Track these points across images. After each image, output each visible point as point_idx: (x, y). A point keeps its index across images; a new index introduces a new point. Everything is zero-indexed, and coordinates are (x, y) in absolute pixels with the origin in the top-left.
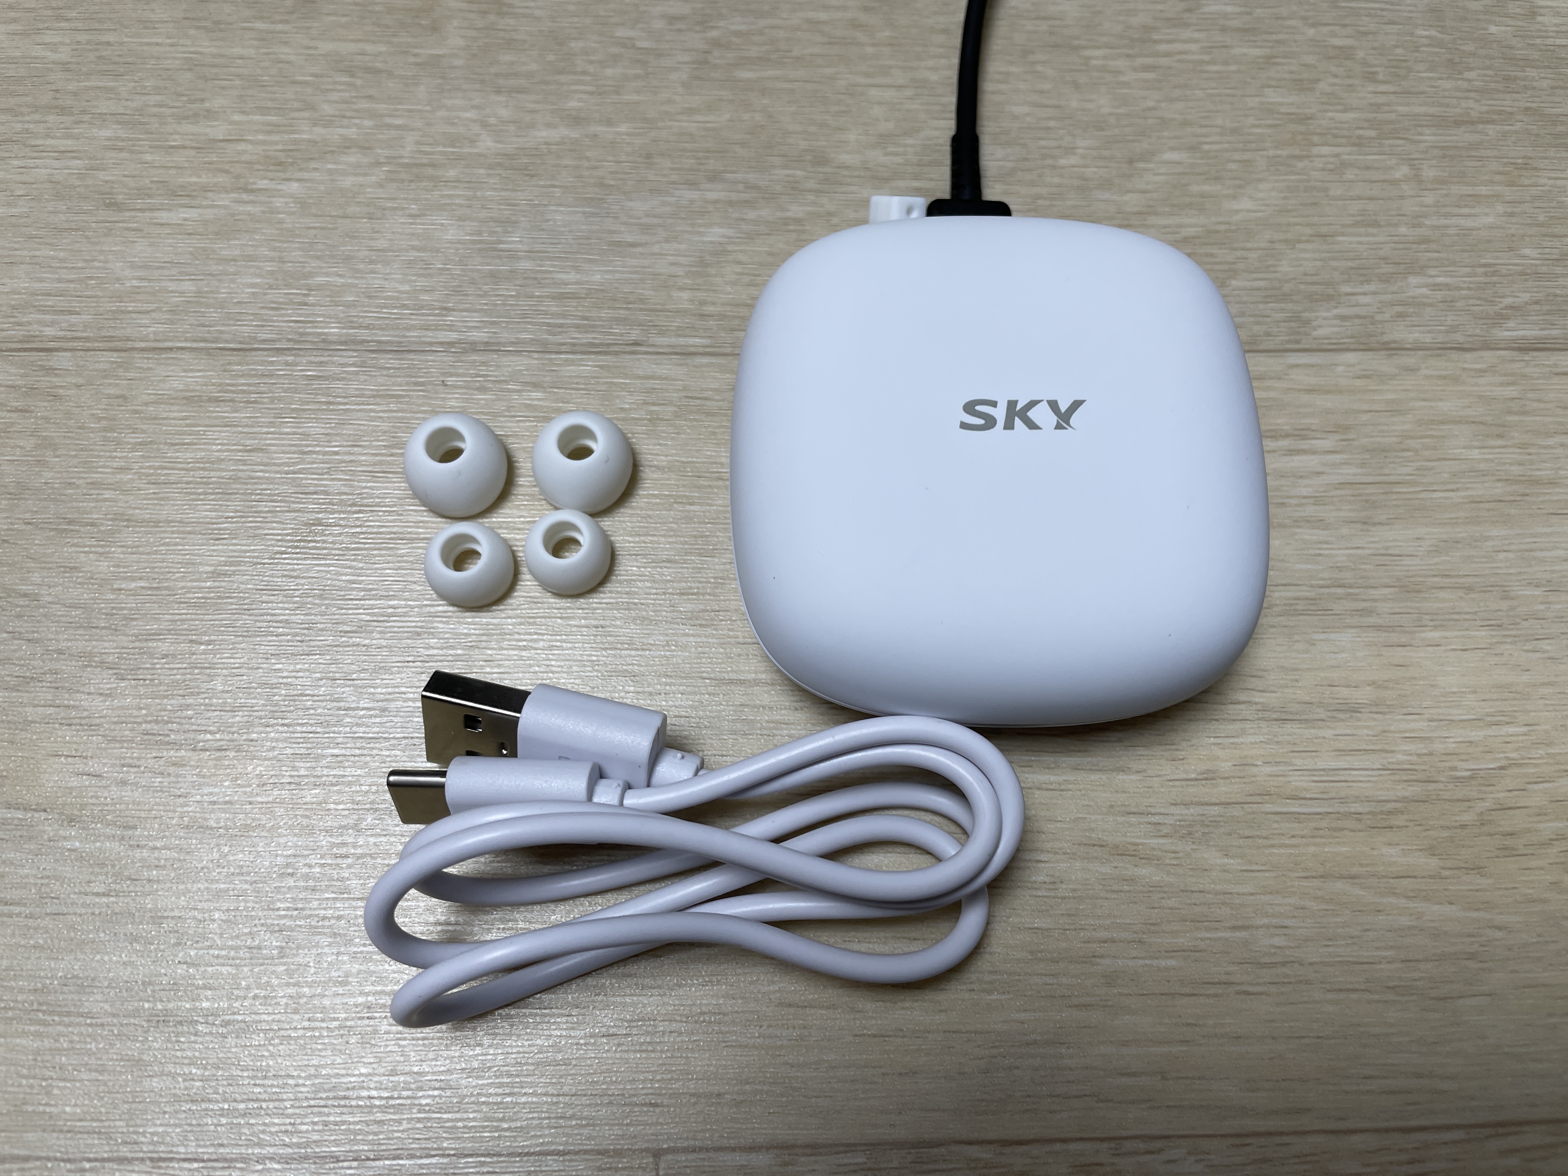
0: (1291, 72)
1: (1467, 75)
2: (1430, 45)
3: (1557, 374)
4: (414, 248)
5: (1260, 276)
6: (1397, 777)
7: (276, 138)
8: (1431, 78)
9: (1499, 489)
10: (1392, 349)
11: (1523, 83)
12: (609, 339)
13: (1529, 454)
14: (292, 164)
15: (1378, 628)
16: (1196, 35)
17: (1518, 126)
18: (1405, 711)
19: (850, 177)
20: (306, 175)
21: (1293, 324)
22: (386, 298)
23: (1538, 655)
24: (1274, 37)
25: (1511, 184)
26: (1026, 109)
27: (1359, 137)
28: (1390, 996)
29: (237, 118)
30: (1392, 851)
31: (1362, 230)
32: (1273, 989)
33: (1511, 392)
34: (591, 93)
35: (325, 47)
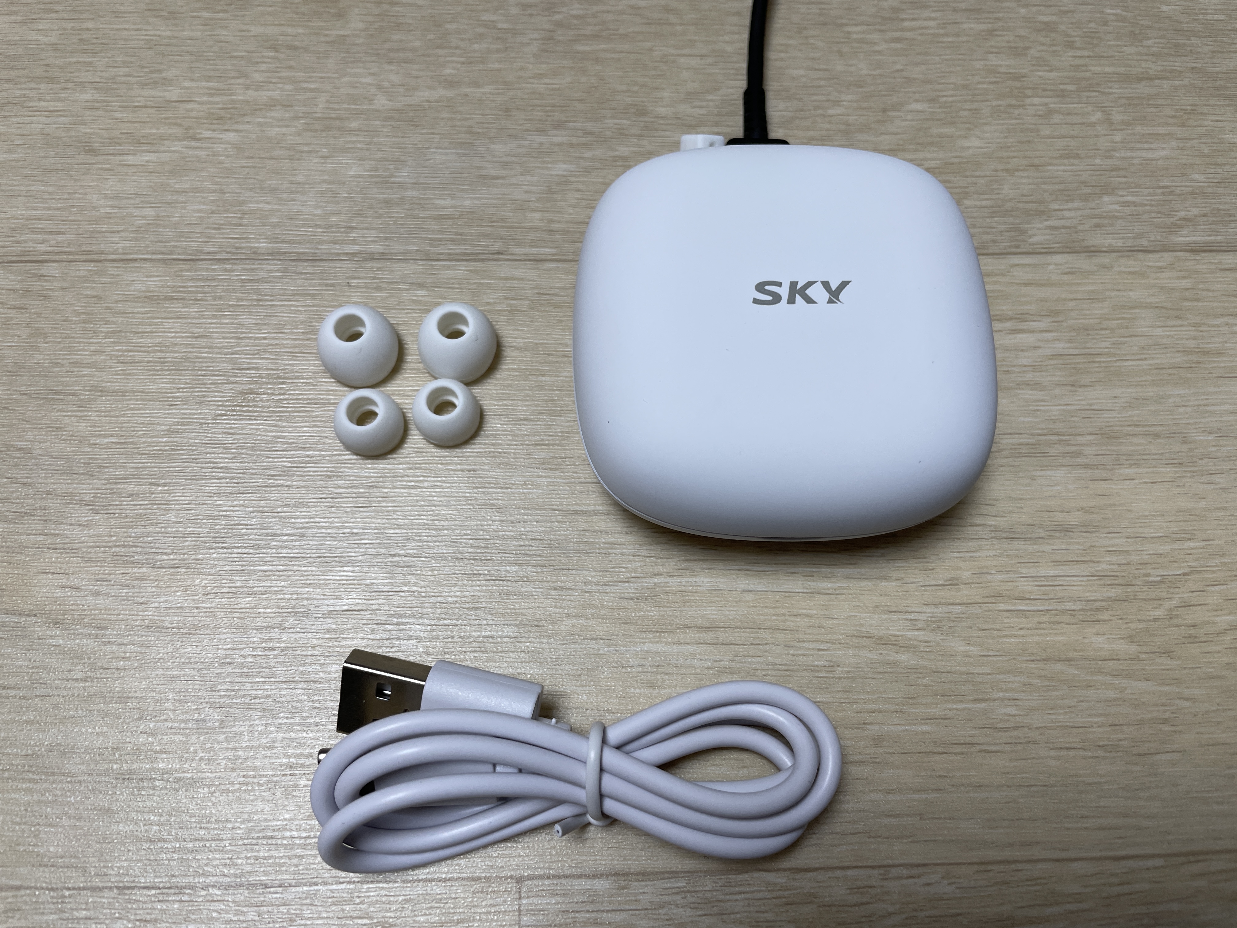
0: (1008, 42)
1: (1145, 43)
2: (1116, 21)
3: (1221, 270)
4: (324, 181)
5: (987, 196)
6: (1102, 582)
7: (217, 99)
8: (1118, 46)
9: (1178, 359)
10: (1092, 251)
11: (1189, 49)
12: (477, 250)
13: (1201, 331)
14: (231, 118)
15: (1086, 466)
16: (933, 15)
17: (1186, 82)
18: (1107, 530)
19: (664, 125)
20: (241, 127)
21: (1013, 233)
22: (303, 220)
23: (1212, 486)
24: (995, 15)
25: (1182, 125)
26: (802, 72)
27: (1062, 90)
28: (1100, 753)
29: (187, 84)
30: (1101, 639)
31: (1066, 161)
32: (1007, 748)
33: (1185, 283)
34: (463, 63)
35: (255, 30)
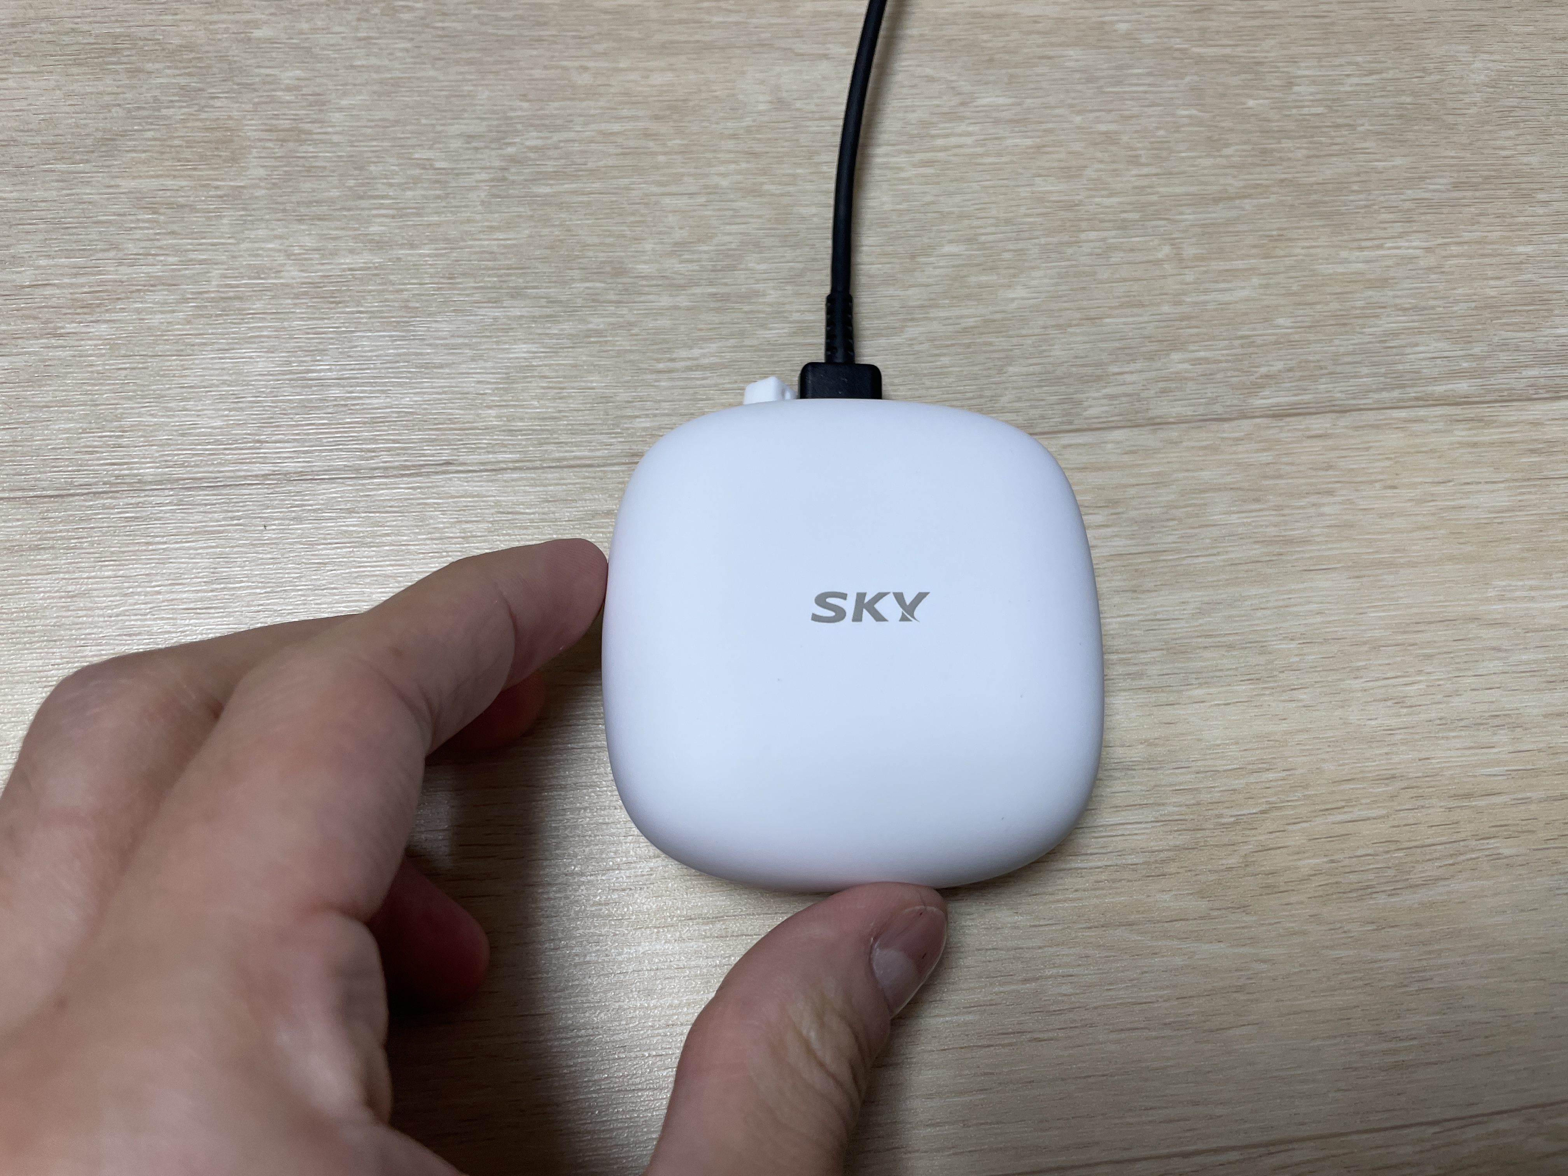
0: (1060, 161)
1: (1225, 151)
2: (1190, 125)
3: (1309, 437)
4: (224, 383)
5: (1034, 361)
6: (1169, 828)
7: (83, 280)
8: (1192, 158)
9: (1256, 551)
10: (1156, 423)
11: (1279, 155)
12: (421, 460)
13: (1284, 515)
14: (99, 305)
15: (1148, 689)
16: (971, 129)
17: (1273, 198)
18: (1174, 765)
19: (648, 286)
20: (114, 316)
21: (1066, 406)
22: (198, 435)
23: (1294, 704)
24: (1044, 126)
25: (1266, 257)
26: (814, 210)
27: (1124, 220)
28: (1167, 1032)
29: (42, 262)
30: (1166, 896)
31: (1128, 311)
32: (1061, 1034)
33: (1266, 457)
34: (393, 217)
35: (126, 184)
